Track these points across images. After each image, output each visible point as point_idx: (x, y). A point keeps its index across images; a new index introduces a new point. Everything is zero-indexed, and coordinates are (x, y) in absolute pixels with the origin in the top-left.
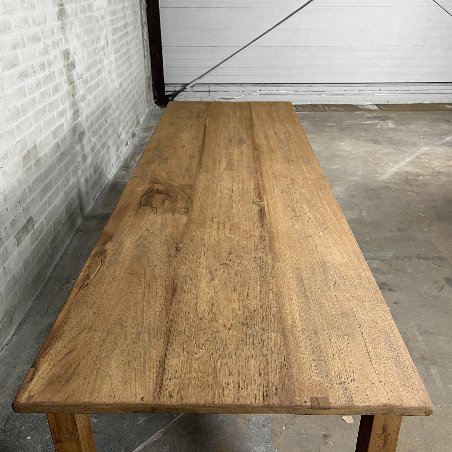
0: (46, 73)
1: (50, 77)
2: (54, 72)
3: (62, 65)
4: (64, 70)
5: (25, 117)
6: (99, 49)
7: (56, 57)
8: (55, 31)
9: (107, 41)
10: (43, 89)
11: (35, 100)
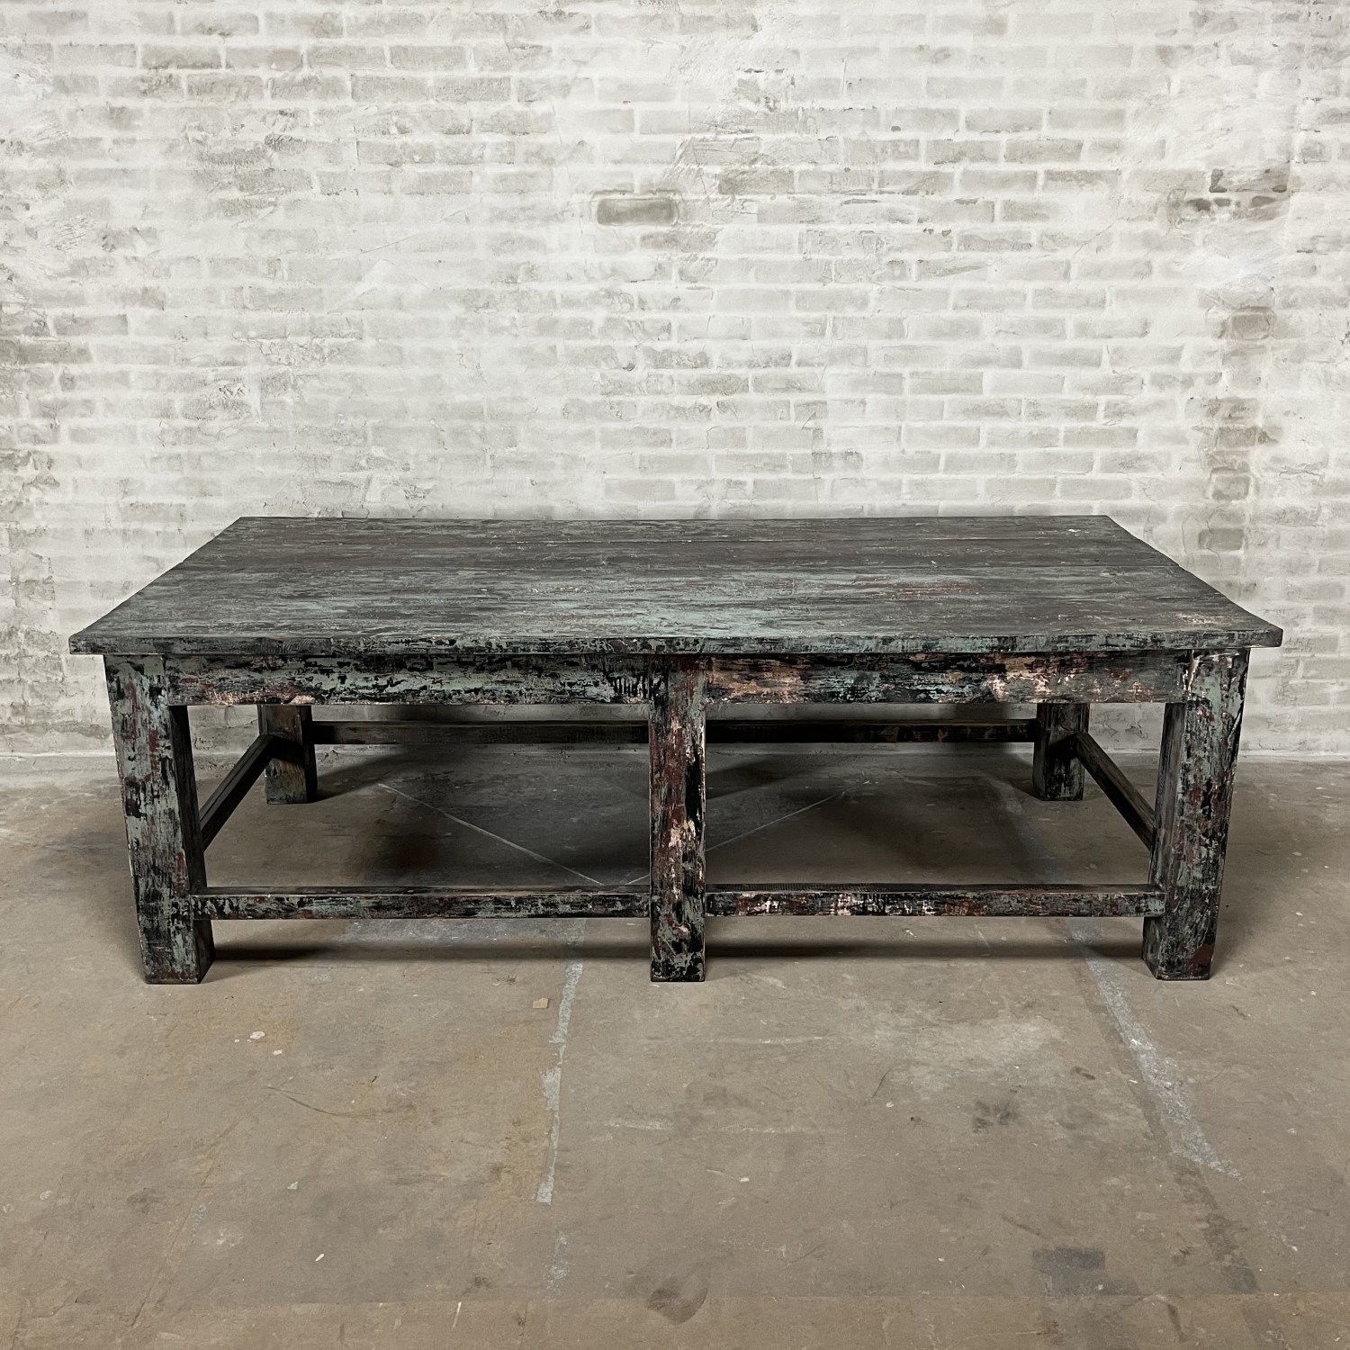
0: (1094, 425)
3: (1192, 426)
4: (1194, 436)
5: (953, 476)
8: (1185, 355)
10: (1061, 449)
11: (1013, 461)
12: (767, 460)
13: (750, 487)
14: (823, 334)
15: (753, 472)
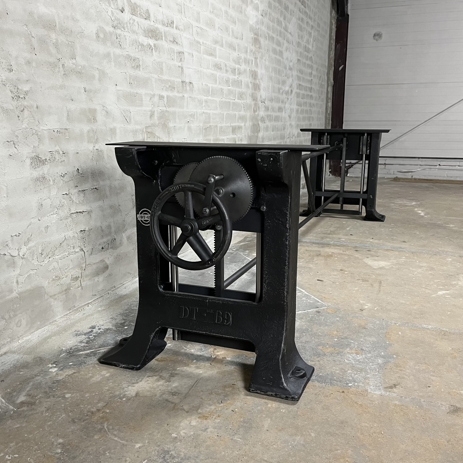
0: (236, 77)
1: (238, 83)
2: (241, 82)
3: (249, 81)
4: (250, 85)
5: (213, 98)
6: (283, 91)
7: (245, 71)
8: (248, 51)
9: (292, 90)
10: (231, 88)
11: (223, 92)
12: (170, 84)
13: (165, 99)
14: (182, 13)
15: (166, 90)
